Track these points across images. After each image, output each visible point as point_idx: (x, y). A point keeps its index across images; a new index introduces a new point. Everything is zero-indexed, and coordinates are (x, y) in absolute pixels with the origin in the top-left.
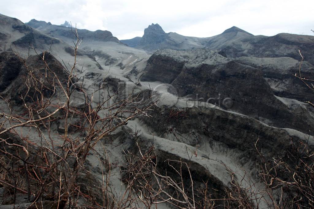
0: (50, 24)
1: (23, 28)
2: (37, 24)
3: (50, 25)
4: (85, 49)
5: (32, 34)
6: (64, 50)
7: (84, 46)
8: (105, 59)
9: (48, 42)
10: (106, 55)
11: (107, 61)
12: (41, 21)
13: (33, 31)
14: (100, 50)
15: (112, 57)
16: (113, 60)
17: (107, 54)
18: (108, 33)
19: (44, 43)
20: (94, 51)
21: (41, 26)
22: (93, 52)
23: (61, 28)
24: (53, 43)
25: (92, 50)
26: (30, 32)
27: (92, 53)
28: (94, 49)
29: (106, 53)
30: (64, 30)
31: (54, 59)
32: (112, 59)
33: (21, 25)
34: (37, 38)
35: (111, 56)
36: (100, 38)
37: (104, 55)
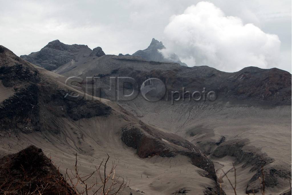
0: (99, 51)
1: (14, 74)
2: (63, 54)
3: (98, 56)
4: (192, 135)
5: (34, 89)
6: (117, 140)
7: (192, 125)
8: (252, 170)
9: (75, 111)
10: (258, 156)
11: (254, 179)
12: (75, 45)
13: (38, 81)
14: (243, 136)
15: (272, 165)
16: (275, 175)
17: (259, 153)
18: (281, 76)
19: (63, 116)
20: (223, 139)
21: (73, 62)
22: (218, 144)
23: (129, 65)
24: (89, 116)
25: (217, 139)
26: (29, 84)
27: (216, 147)
28: (224, 135)
29: (259, 150)
30: (139, 72)
31: (48, 167)
32: (273, 171)
33: (10, 65)
34: (47, 102)
35: (272, 160)
36: (250, 96)
37: (251, 154)
